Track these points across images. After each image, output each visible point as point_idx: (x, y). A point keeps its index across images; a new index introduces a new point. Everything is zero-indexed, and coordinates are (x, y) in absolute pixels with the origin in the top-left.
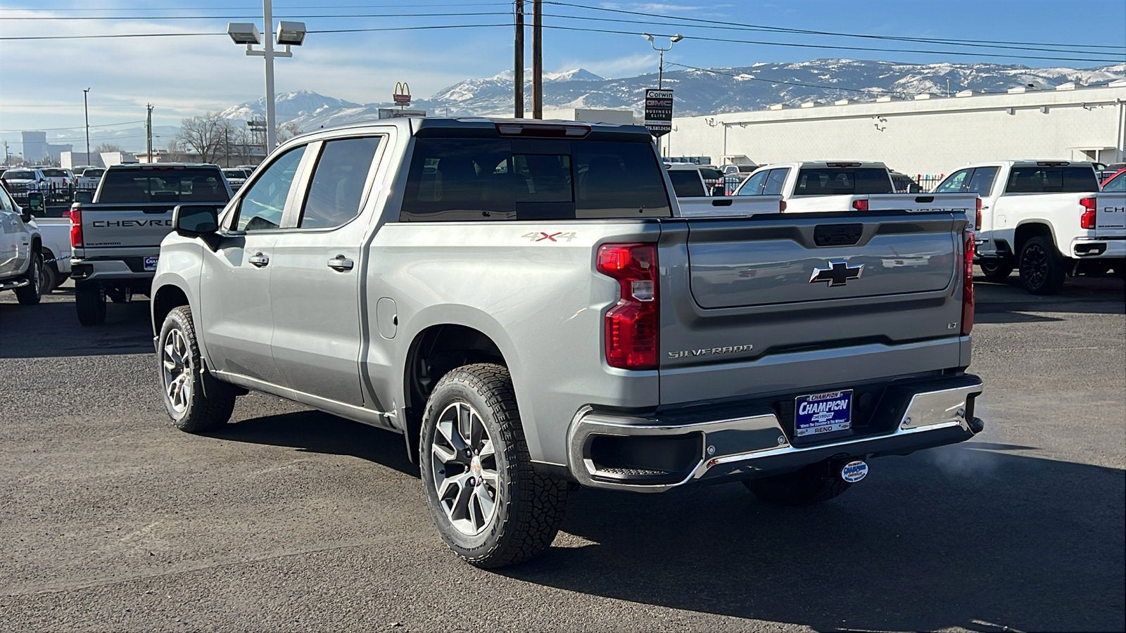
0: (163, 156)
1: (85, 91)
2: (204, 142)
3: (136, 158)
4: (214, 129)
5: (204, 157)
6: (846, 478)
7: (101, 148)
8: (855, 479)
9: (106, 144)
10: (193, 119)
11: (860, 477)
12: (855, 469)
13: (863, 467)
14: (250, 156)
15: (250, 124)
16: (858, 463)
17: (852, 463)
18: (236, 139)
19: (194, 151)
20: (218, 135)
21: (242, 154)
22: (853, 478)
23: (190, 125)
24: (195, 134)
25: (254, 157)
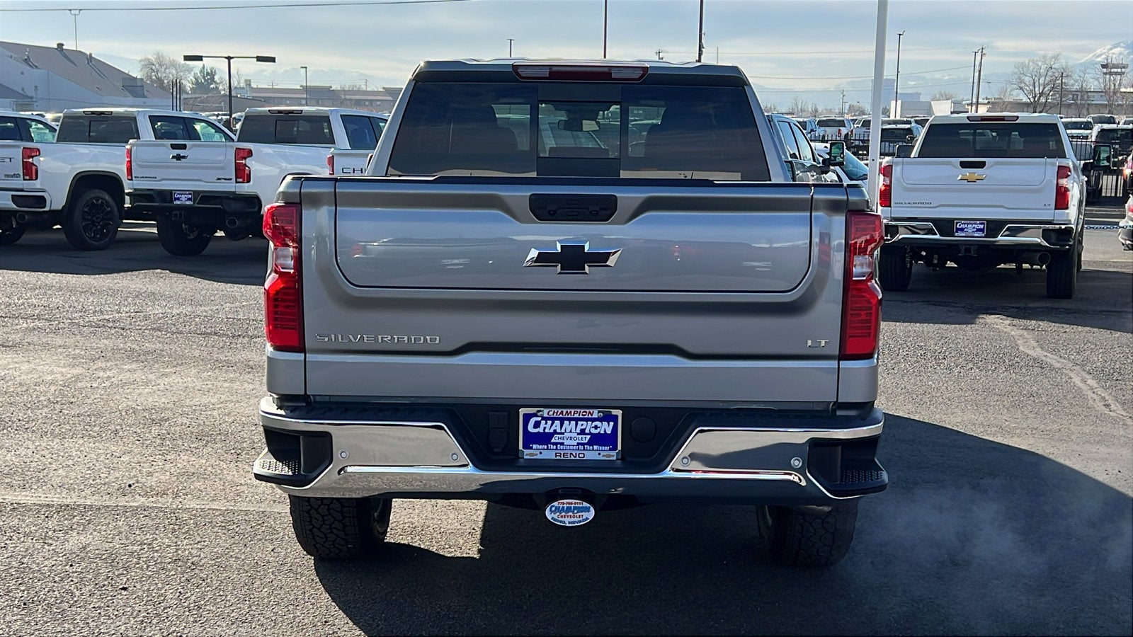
0: (993, 105)
1: (900, 35)
2: (1037, 89)
3: (967, 107)
4: (1050, 73)
5: (1033, 106)
6: (552, 518)
7: (938, 96)
8: (569, 523)
9: (943, 92)
10: (1027, 62)
11: (580, 522)
12: (569, 509)
13: (587, 510)
14: (1088, 104)
15: (1103, 66)
16: (575, 503)
17: (565, 501)
18: (1073, 84)
19: (1025, 100)
20: (1053, 82)
21: (1079, 102)
22: (567, 520)
23: (1021, 70)
24: (1027, 79)
25: (1092, 104)
